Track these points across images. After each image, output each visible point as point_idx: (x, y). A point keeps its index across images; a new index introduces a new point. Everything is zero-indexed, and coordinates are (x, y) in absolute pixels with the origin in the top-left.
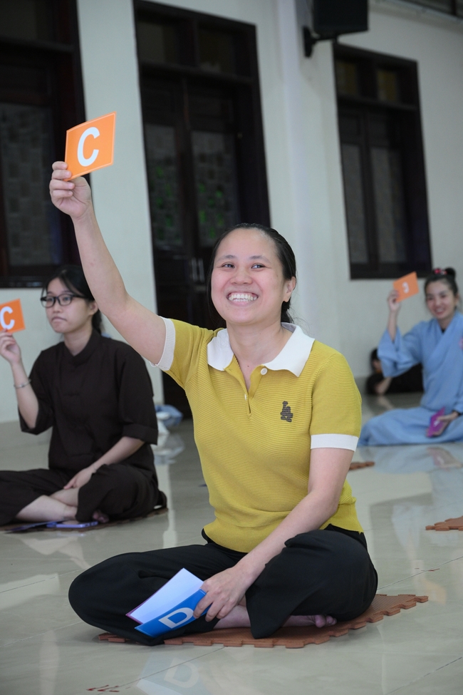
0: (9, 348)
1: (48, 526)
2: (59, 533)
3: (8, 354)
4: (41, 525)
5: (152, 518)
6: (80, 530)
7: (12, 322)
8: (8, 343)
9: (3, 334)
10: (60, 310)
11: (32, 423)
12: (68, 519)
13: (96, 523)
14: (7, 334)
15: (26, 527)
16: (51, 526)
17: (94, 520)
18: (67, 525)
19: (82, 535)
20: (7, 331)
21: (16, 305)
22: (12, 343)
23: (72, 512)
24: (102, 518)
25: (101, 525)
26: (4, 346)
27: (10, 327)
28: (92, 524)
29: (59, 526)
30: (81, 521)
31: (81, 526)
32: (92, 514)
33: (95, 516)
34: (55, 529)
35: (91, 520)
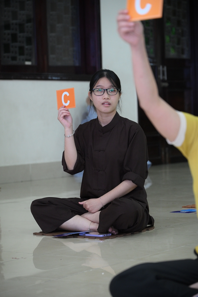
0: (65, 117)
1: (80, 234)
2: (87, 240)
3: (64, 121)
4: (75, 234)
5: (145, 233)
6: (101, 239)
7: (69, 102)
8: (65, 114)
9: (62, 109)
10: (109, 98)
11: (71, 167)
12: (93, 231)
13: (110, 234)
14: (65, 109)
15: (66, 234)
16: (82, 235)
17: (110, 233)
18: (92, 234)
19: (101, 242)
20: (65, 107)
21: (71, 91)
22: (68, 114)
23: (95, 226)
24: (114, 232)
25: (113, 236)
26: (62, 116)
27: (67, 105)
28: (108, 235)
29: (87, 235)
30: (101, 233)
31: (101, 236)
32: (108, 229)
33: (110, 230)
34: (85, 237)
35: (107, 232)
